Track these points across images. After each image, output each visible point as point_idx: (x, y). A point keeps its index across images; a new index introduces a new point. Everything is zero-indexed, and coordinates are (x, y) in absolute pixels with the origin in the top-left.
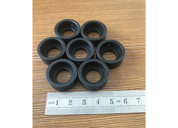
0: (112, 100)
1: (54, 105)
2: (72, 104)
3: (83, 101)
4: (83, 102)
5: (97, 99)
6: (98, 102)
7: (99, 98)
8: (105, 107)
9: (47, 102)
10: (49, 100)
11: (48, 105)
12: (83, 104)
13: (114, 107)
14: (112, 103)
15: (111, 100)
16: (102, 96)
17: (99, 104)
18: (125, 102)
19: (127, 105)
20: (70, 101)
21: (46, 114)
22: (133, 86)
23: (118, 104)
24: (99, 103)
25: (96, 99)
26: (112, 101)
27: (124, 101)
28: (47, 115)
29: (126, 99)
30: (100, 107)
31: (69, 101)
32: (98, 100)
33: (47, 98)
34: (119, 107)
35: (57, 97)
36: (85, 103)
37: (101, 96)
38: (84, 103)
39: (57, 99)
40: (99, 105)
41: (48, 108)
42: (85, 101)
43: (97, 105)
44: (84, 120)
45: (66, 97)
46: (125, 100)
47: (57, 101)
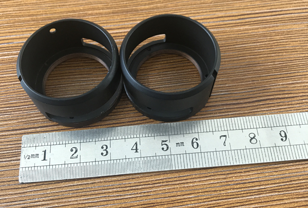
0: (165, 141)
1: (39, 161)
2: (79, 157)
3: (102, 148)
4: (102, 151)
5: (133, 141)
6: (135, 148)
7: (137, 140)
8: (152, 158)
9: (22, 155)
10: (26, 151)
11: (23, 162)
12: (102, 154)
13: (170, 157)
14: (165, 149)
15: (163, 141)
16: (144, 136)
17: (137, 152)
18: (195, 145)
19: (198, 150)
20: (74, 150)
21: (20, 182)
22: (129, 116)
23: (180, 150)
24: (137, 149)
25: (131, 142)
26: (166, 145)
27: (193, 143)
28: (23, 183)
29: (197, 139)
30: (139, 159)
31: (72, 150)
32: (136, 144)
33: (22, 146)
34: (182, 155)
35: (43, 144)
36: (107, 152)
37: (141, 136)
38: (105, 153)
39: (43, 148)
40: (138, 155)
41: (24, 169)
42: (107, 148)
43: (133, 154)
44: (10, 193)
45: (64, 143)
46: (194, 140)
47: (45, 152)
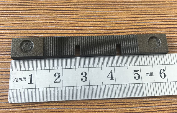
1: (26, 84)
2: (61, 81)
3: (82, 74)
4: (82, 77)
5: (109, 70)
7: (112, 69)
8: (125, 85)
9: (11, 78)
11: (12, 85)
13: (141, 85)
14: (137, 78)
15: (135, 71)
16: (118, 65)
18: (163, 75)
19: (165, 80)
20: (57, 75)
21: (10, 102)
23: (150, 79)
24: (112, 77)
26: (138, 74)
30: (115, 86)
32: (111, 72)
33: (11, 70)
34: (151, 84)
35: (30, 69)
37: (115, 65)
38: (84, 79)
39: (30, 73)
40: (113, 82)
41: (13, 91)
42: (86, 74)
45: (48, 68)
46: (162, 71)
47: (31, 76)
